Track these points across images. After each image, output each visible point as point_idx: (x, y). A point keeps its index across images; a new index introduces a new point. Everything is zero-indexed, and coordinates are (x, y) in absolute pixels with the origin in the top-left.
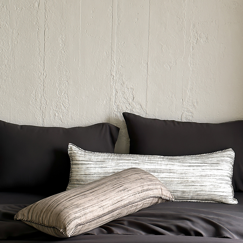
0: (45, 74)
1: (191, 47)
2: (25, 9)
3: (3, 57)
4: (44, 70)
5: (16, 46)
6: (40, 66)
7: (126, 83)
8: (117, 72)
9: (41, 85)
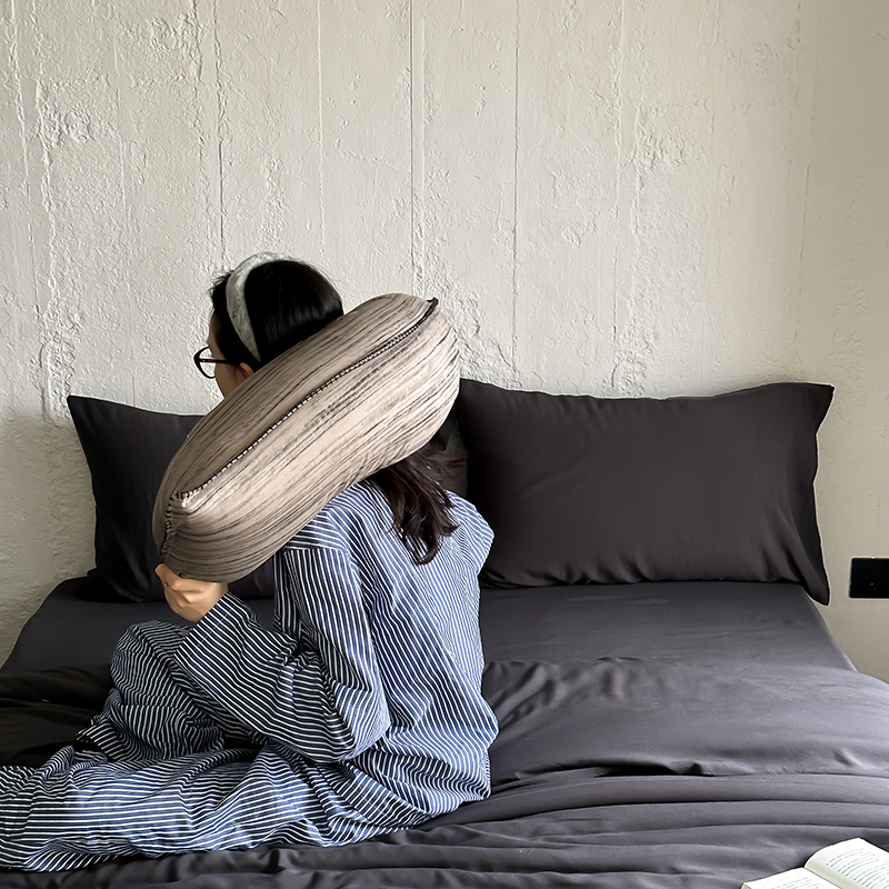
0: (226, 268)
2: (160, 82)
3: (107, 224)
4: (224, 257)
5: (141, 190)
6: (211, 245)
7: (456, 286)
8: (430, 256)
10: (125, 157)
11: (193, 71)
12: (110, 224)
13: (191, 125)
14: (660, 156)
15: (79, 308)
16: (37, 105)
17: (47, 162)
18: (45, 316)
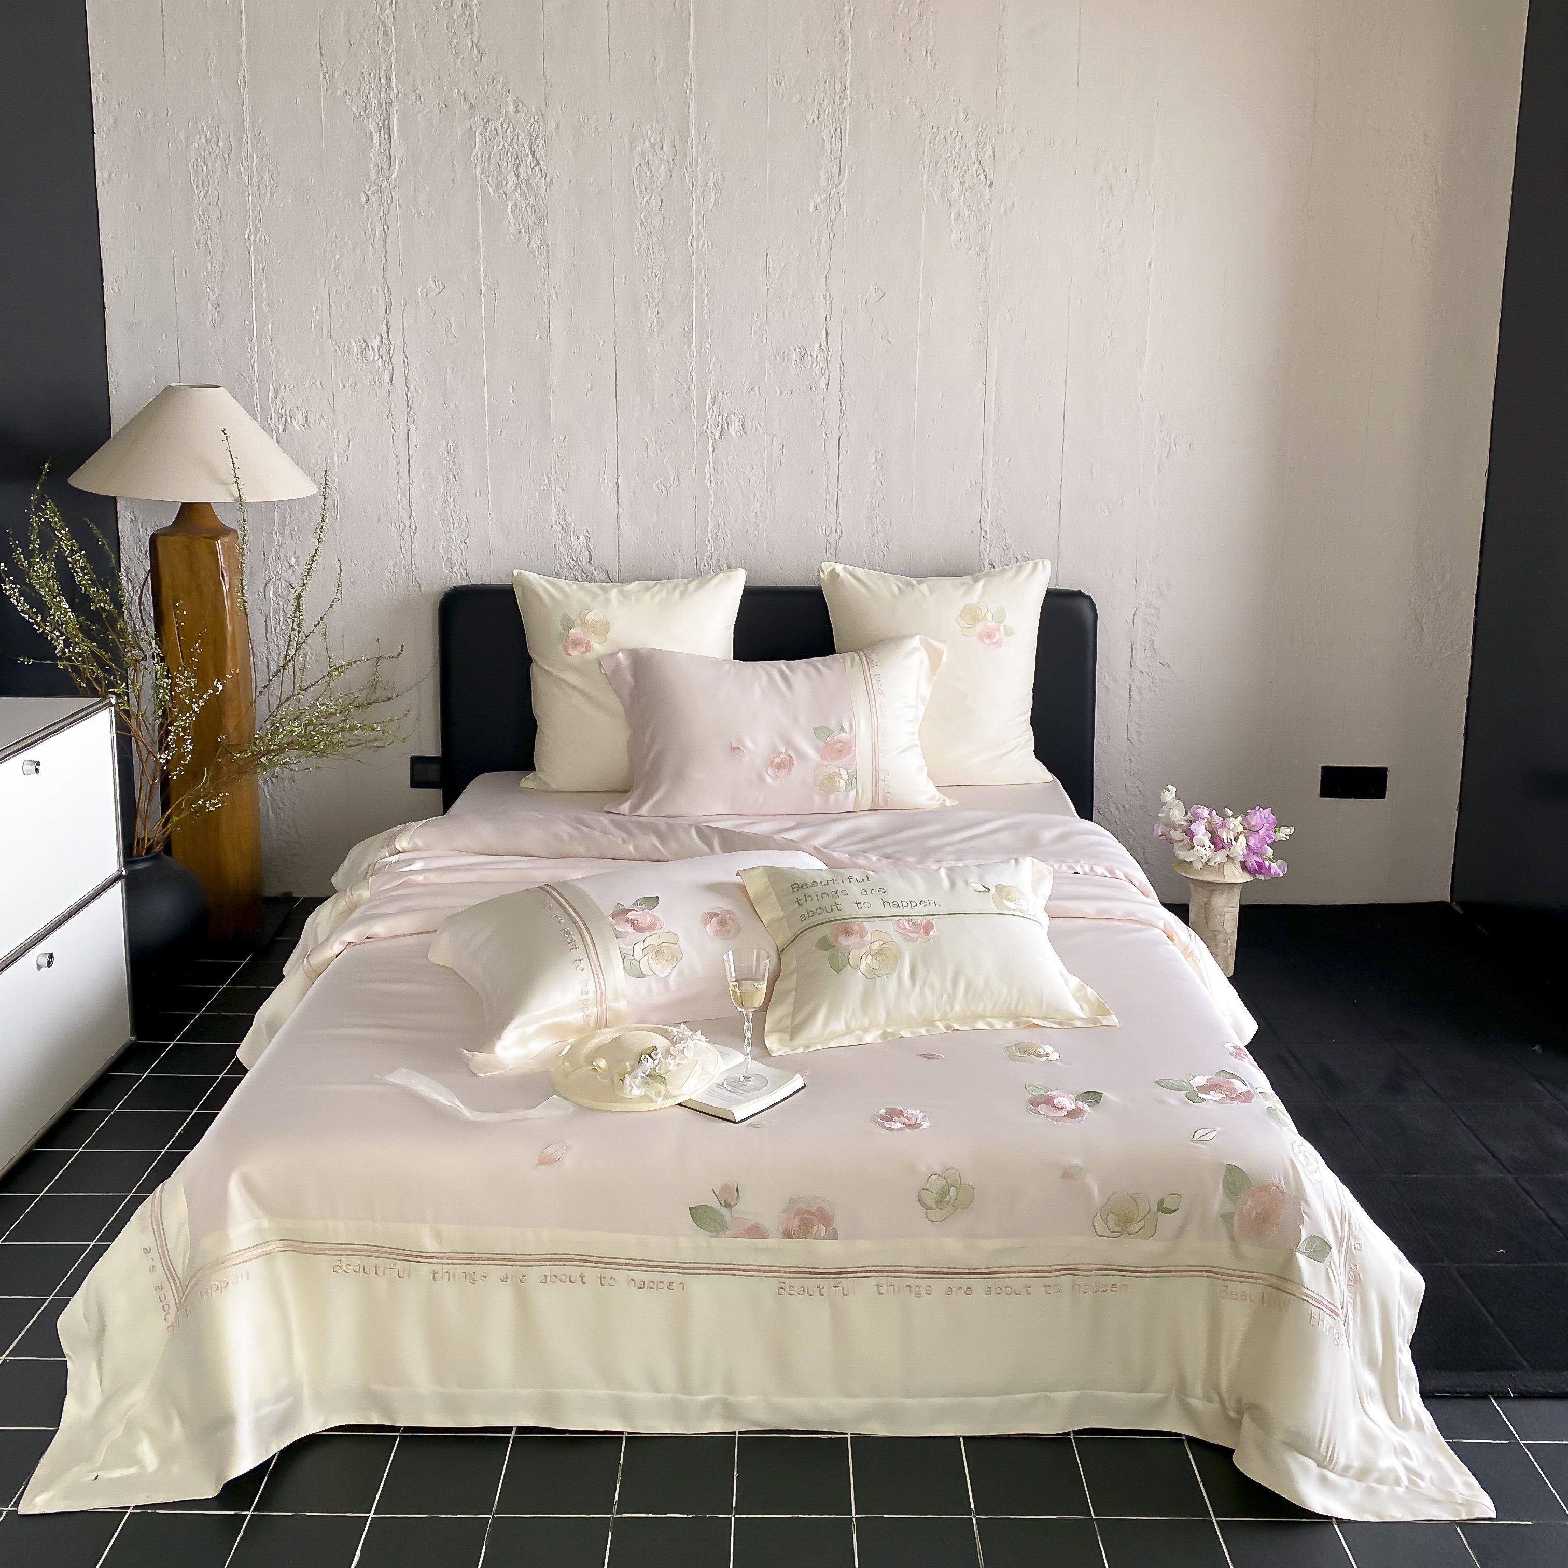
0: (839, 531)
1: (1156, 466)
2: (797, 392)
3: (752, 497)
4: (838, 522)
5: (778, 472)
6: (829, 513)
7: (1013, 545)
8: (994, 522)
9: (831, 554)
10: (769, 448)
11: (823, 384)
12: (754, 497)
13: (818, 423)
14: (1174, 449)
15: (727, 561)
16: (707, 408)
17: (711, 450)
18: (702, 566)
